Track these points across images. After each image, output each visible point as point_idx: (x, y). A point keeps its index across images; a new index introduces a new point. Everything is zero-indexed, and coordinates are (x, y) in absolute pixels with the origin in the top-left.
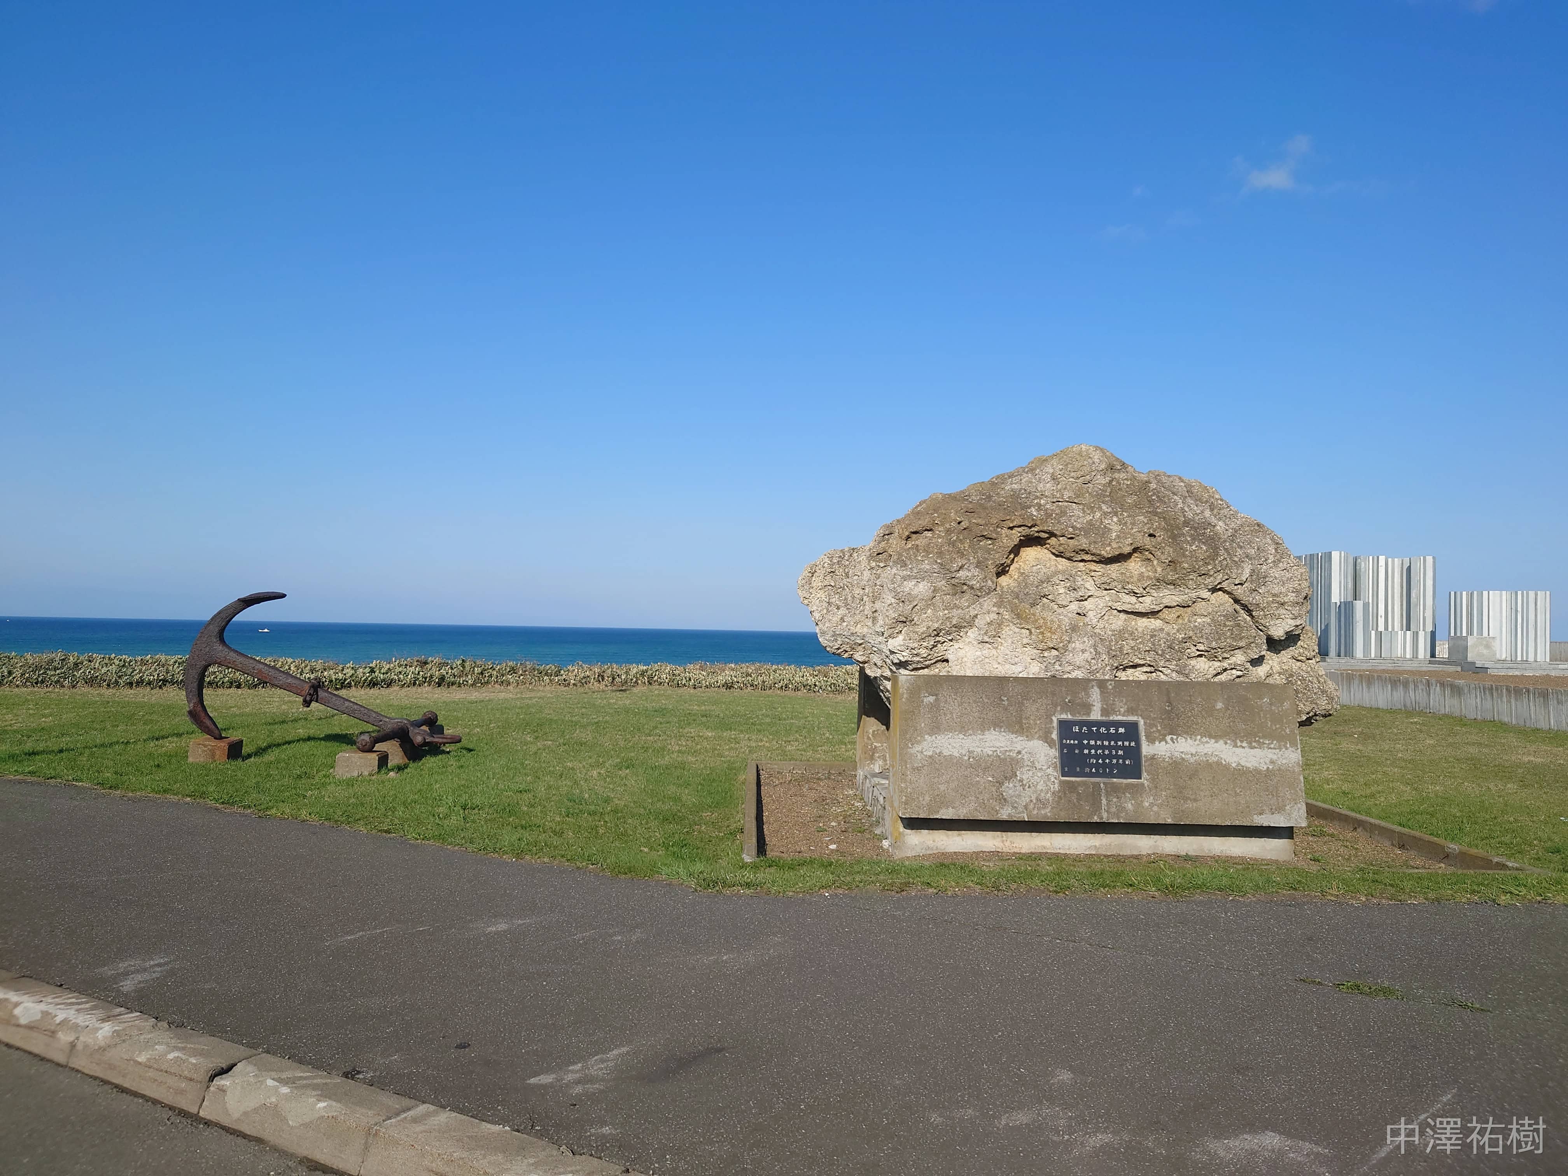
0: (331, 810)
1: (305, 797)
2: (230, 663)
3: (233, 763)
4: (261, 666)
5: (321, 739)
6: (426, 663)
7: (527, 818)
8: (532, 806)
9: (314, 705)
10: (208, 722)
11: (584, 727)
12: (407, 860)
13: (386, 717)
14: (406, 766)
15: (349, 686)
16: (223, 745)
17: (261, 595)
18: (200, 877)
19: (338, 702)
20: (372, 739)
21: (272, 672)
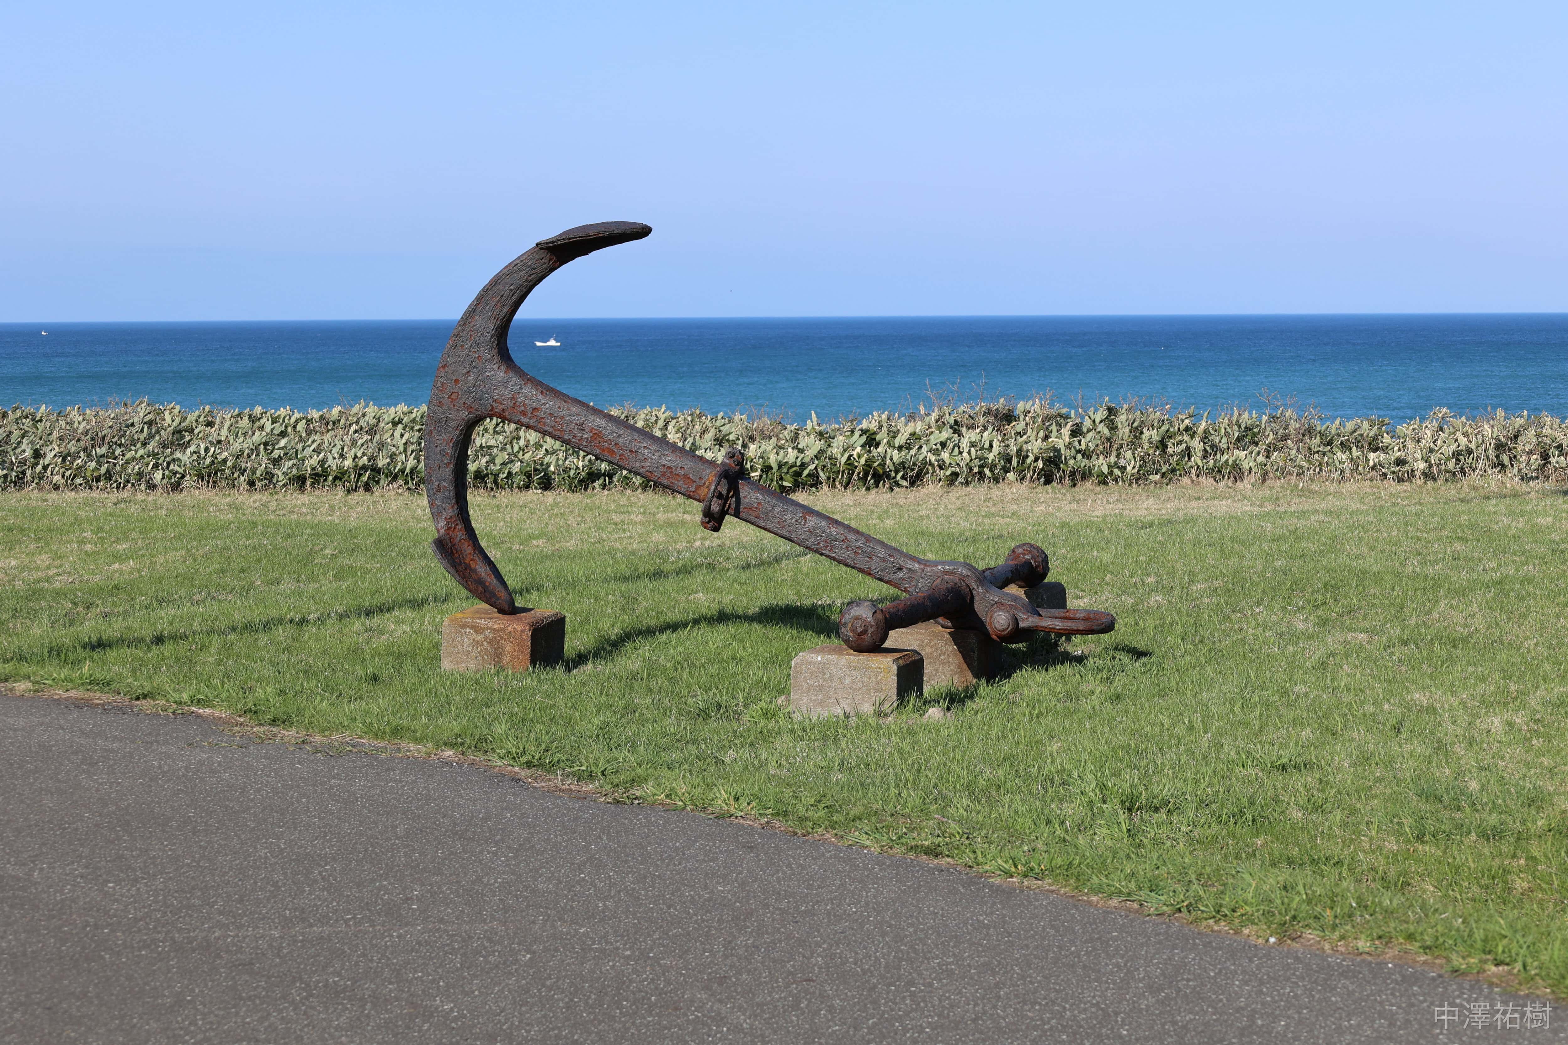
0: (788, 792)
1: (720, 762)
2: (524, 413)
3: (544, 676)
4: (600, 422)
5: (750, 619)
6: (1009, 417)
7: (1303, 838)
8: (1318, 808)
9: (732, 528)
10: (482, 570)
11: (1460, 592)
12: (987, 927)
13: (914, 559)
14: (970, 694)
15: (814, 482)
16: (519, 627)
17: (591, 232)
18: (490, 940)
19: (791, 517)
20: (879, 616)
21: (626, 438)
